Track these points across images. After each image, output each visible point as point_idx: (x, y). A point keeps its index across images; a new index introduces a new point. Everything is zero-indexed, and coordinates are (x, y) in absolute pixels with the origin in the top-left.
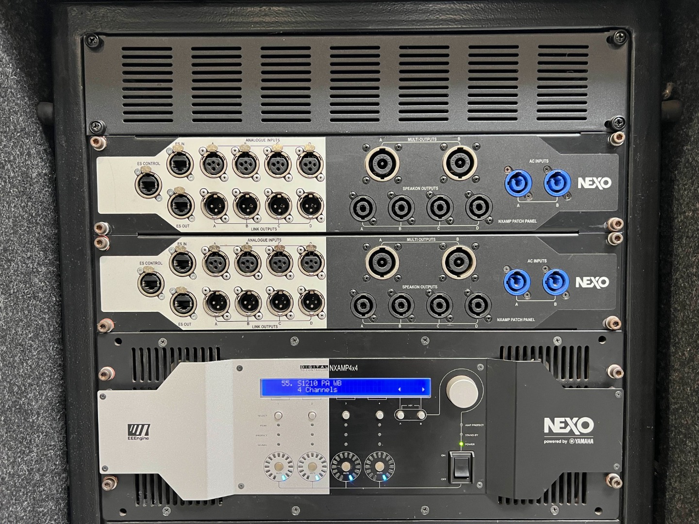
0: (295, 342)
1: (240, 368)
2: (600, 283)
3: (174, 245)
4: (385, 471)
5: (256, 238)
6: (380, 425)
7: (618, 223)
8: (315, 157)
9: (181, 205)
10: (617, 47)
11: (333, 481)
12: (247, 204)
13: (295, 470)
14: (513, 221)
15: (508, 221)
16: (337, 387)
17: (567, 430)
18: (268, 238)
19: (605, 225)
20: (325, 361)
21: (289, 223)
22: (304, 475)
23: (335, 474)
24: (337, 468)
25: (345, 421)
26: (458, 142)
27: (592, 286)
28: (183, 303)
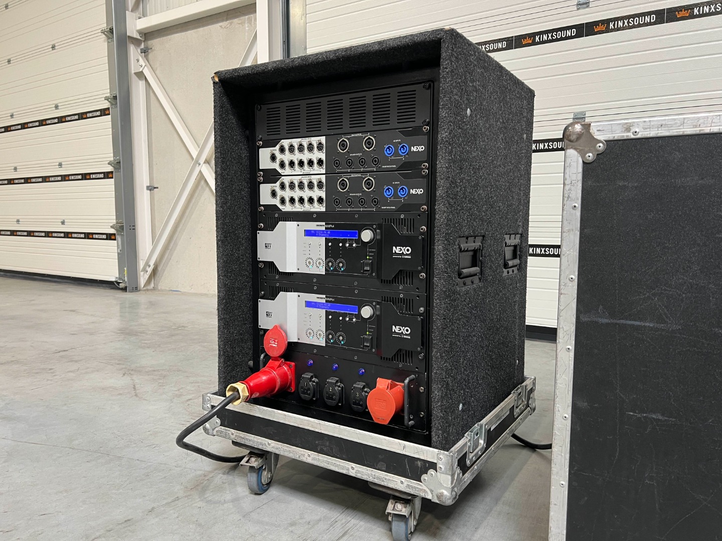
0: (315, 216)
1: (298, 225)
2: (420, 191)
3: (280, 180)
4: (342, 267)
5: (304, 176)
6: (341, 248)
7: (424, 165)
8: (322, 144)
9: (282, 165)
10: (427, 89)
11: (326, 270)
12: (301, 163)
13: (315, 265)
14: (388, 166)
16: (328, 234)
17: (402, 252)
18: (307, 176)
19: (421, 167)
20: (324, 223)
21: (314, 170)
22: (317, 267)
23: (327, 267)
24: (327, 264)
25: (330, 246)
26: (368, 135)
27: (416, 193)
28: (283, 201)
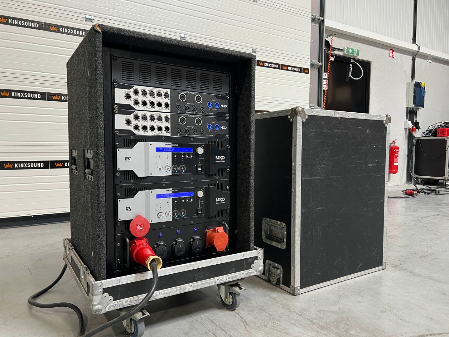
0: (163, 138)
1: (151, 144)
2: (225, 128)
3: (135, 113)
4: (184, 170)
5: (154, 112)
6: (183, 159)
8: (168, 94)
9: (136, 103)
10: (228, 77)
11: (172, 172)
12: (152, 104)
13: (164, 170)
14: (209, 113)
16: (173, 150)
17: (220, 159)
18: (157, 113)
19: (226, 115)
20: (171, 143)
21: (162, 109)
22: (166, 171)
24: (173, 169)
25: (175, 158)
26: (198, 94)
27: (223, 128)
28: (137, 128)
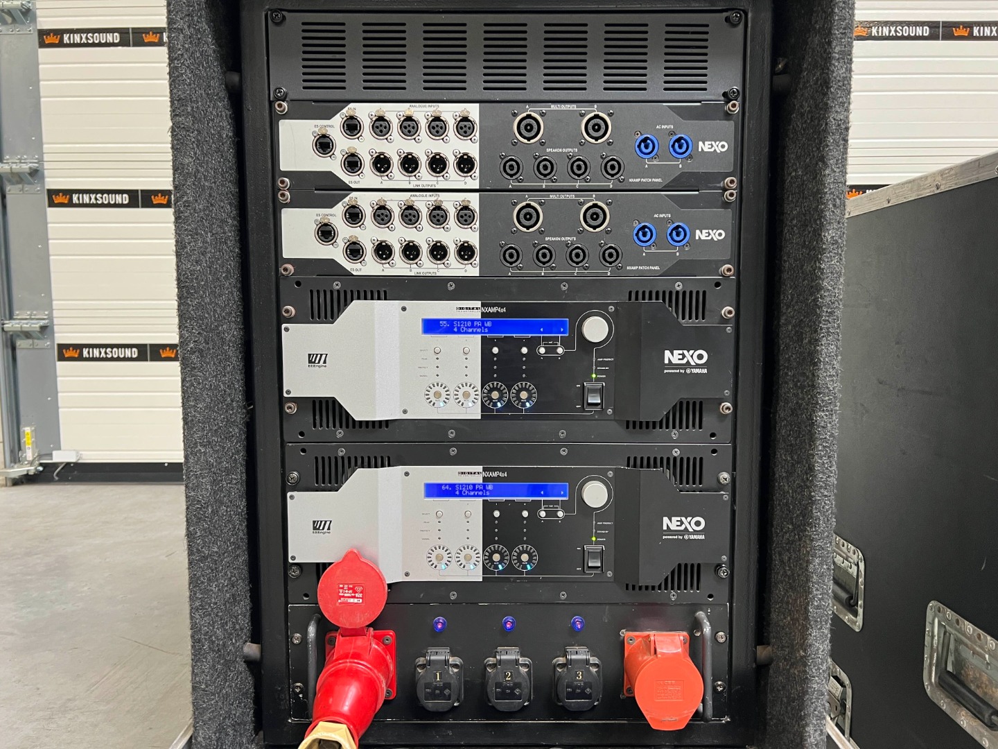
0: (451, 287)
1: (404, 309)
2: (717, 235)
3: (346, 199)
4: (528, 399)
5: (418, 194)
6: (524, 359)
7: (732, 182)
8: (470, 121)
9: (353, 163)
10: (734, 26)
11: (484, 408)
12: (410, 164)
13: (452, 398)
14: (642, 180)
15: (638, 180)
16: (488, 327)
17: (684, 362)
18: (428, 194)
19: (721, 184)
20: (478, 304)
21: (446, 180)
22: (459, 402)
23: (486, 401)
24: (488, 396)
25: (495, 355)
26: (595, 110)
27: (710, 238)
28: (354, 251)
